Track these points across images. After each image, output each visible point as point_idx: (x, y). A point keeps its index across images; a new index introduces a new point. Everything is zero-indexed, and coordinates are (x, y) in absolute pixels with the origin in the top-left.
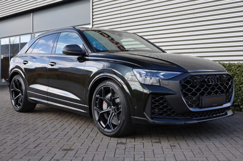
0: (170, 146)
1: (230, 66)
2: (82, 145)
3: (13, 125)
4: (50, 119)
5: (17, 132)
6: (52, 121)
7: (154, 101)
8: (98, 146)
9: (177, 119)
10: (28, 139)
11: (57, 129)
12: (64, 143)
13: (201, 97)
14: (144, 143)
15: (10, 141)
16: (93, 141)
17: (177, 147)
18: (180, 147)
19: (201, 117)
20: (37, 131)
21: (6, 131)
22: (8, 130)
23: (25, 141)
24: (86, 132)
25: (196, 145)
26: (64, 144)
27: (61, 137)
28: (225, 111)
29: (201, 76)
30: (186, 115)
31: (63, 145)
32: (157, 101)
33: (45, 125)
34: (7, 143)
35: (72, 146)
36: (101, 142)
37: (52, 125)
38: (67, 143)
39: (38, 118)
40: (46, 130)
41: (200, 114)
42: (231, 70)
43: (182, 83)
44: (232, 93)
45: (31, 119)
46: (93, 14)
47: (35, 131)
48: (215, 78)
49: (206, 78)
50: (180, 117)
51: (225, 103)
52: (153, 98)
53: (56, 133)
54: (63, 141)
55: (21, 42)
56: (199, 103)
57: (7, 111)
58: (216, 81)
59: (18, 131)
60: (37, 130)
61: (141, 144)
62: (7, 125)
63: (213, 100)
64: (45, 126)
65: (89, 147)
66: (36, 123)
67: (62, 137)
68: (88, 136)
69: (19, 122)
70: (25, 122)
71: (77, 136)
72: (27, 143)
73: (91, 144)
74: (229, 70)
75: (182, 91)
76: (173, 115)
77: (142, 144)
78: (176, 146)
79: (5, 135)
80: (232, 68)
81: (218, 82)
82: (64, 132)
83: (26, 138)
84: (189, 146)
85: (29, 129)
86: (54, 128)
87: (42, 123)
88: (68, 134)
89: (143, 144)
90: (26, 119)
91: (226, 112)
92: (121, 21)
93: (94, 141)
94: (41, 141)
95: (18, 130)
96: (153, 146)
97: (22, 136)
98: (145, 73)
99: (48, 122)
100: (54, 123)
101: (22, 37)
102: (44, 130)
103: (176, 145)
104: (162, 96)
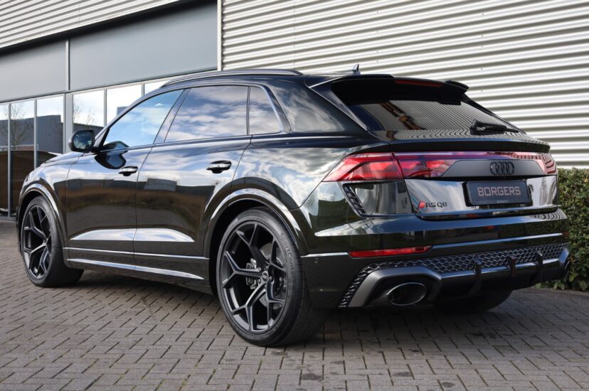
0: (437, 384)
1: (578, 177)
2: (209, 381)
3: (25, 327)
4: (118, 312)
5: (38, 346)
6: (124, 318)
8: (251, 383)
10: (68, 364)
11: (141, 339)
12: (162, 376)
14: (370, 376)
15: (22, 370)
16: (236, 372)
17: (456, 386)
18: (465, 387)
20: (88, 344)
21: (10, 343)
22: (13, 342)
23: (61, 369)
24: (215, 346)
25: (505, 382)
26: (164, 380)
27: (153, 359)
31: (160, 381)
33: (107, 328)
34: (13, 376)
35: (183, 384)
36: (257, 373)
37: (126, 329)
38: (169, 375)
39: (89, 309)
40: (112, 341)
42: (582, 186)
45: (70, 313)
46: (224, 45)
47: (83, 344)
53: (139, 349)
54: (158, 372)
55: (39, 115)
57: (7, 290)
59: (39, 343)
60: (89, 340)
61: (363, 378)
62: (10, 329)
64: (108, 330)
65: (228, 388)
66: (85, 323)
67: (155, 361)
68: (222, 358)
69: (41, 321)
70: (57, 320)
71: (192, 356)
72: (66, 375)
73: (233, 378)
74: (576, 188)
77: (366, 378)
78: (453, 385)
79: (6, 355)
80: (583, 182)
82: (160, 347)
83: (61, 364)
84: (487, 385)
85: (69, 339)
86: (131, 336)
87: (101, 324)
88: (170, 351)
89: (368, 378)
90: (57, 312)
92: (295, 61)
93: (239, 371)
94: (103, 371)
95: (38, 340)
96: (393, 385)
97: (50, 356)
99: (114, 320)
100: (132, 324)
101: (40, 101)
102: (107, 340)
103: (453, 382)
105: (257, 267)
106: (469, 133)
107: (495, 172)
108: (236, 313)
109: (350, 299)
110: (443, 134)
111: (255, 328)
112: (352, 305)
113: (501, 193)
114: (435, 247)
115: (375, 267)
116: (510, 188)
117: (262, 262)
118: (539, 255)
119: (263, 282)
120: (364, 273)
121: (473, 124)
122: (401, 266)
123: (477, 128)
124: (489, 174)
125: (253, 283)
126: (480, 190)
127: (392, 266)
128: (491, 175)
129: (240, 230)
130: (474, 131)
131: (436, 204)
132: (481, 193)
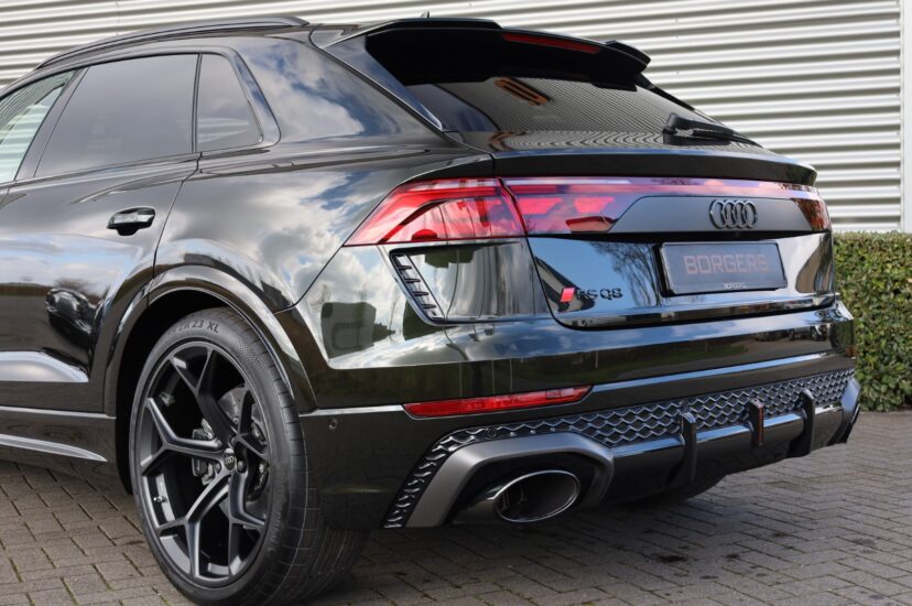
105: (215, 437)
106: (661, 140)
107: (718, 221)
108: (165, 532)
109: (411, 509)
110: (611, 140)
111: (204, 572)
112: (413, 522)
113: (729, 267)
114: (597, 389)
115: (464, 436)
116: (749, 256)
117: (223, 428)
118: (806, 397)
119: (225, 472)
120: (440, 451)
121: (670, 124)
122: (523, 433)
123: (678, 130)
124: (709, 227)
125: (207, 472)
126: (691, 261)
127: (504, 435)
128: (712, 228)
129: (178, 356)
130: (670, 136)
131: (598, 293)
132: (692, 268)
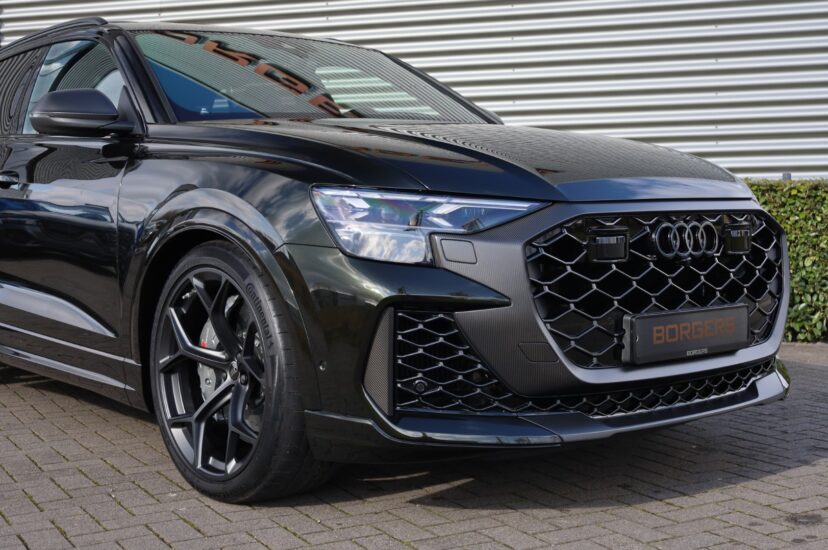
7: (404, 336)
9: (515, 421)
13: (627, 318)
19: (629, 410)
28: (747, 381)
29: (629, 219)
30: (558, 402)
32: (421, 337)
41: (626, 395)
43: (538, 252)
44: (780, 299)
48: (695, 229)
49: (653, 227)
50: (531, 409)
51: (746, 345)
52: (399, 324)
56: (621, 346)
58: (703, 242)
63: (685, 328)
75: (536, 288)
76: (496, 404)
81: (710, 246)
91: (754, 383)
98: (367, 206)
104: (441, 316)
